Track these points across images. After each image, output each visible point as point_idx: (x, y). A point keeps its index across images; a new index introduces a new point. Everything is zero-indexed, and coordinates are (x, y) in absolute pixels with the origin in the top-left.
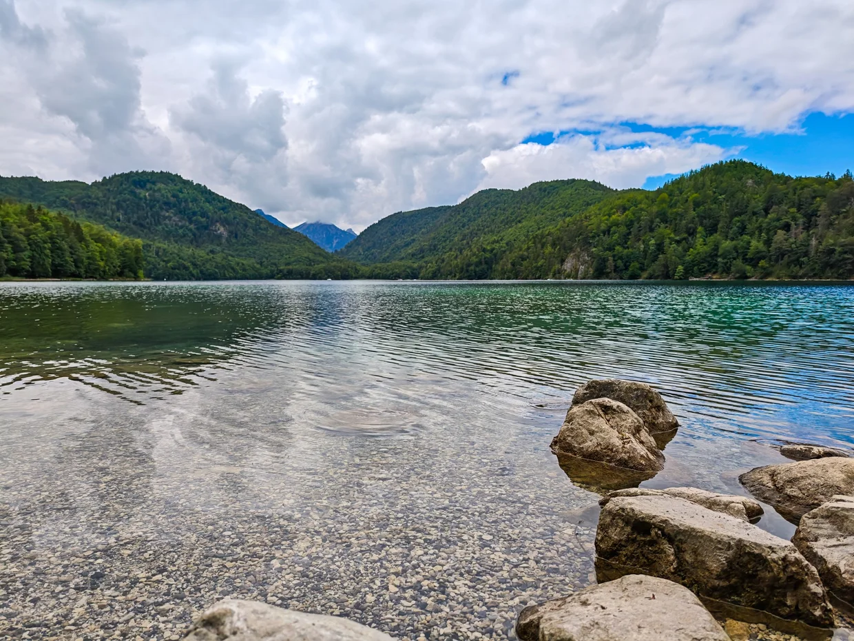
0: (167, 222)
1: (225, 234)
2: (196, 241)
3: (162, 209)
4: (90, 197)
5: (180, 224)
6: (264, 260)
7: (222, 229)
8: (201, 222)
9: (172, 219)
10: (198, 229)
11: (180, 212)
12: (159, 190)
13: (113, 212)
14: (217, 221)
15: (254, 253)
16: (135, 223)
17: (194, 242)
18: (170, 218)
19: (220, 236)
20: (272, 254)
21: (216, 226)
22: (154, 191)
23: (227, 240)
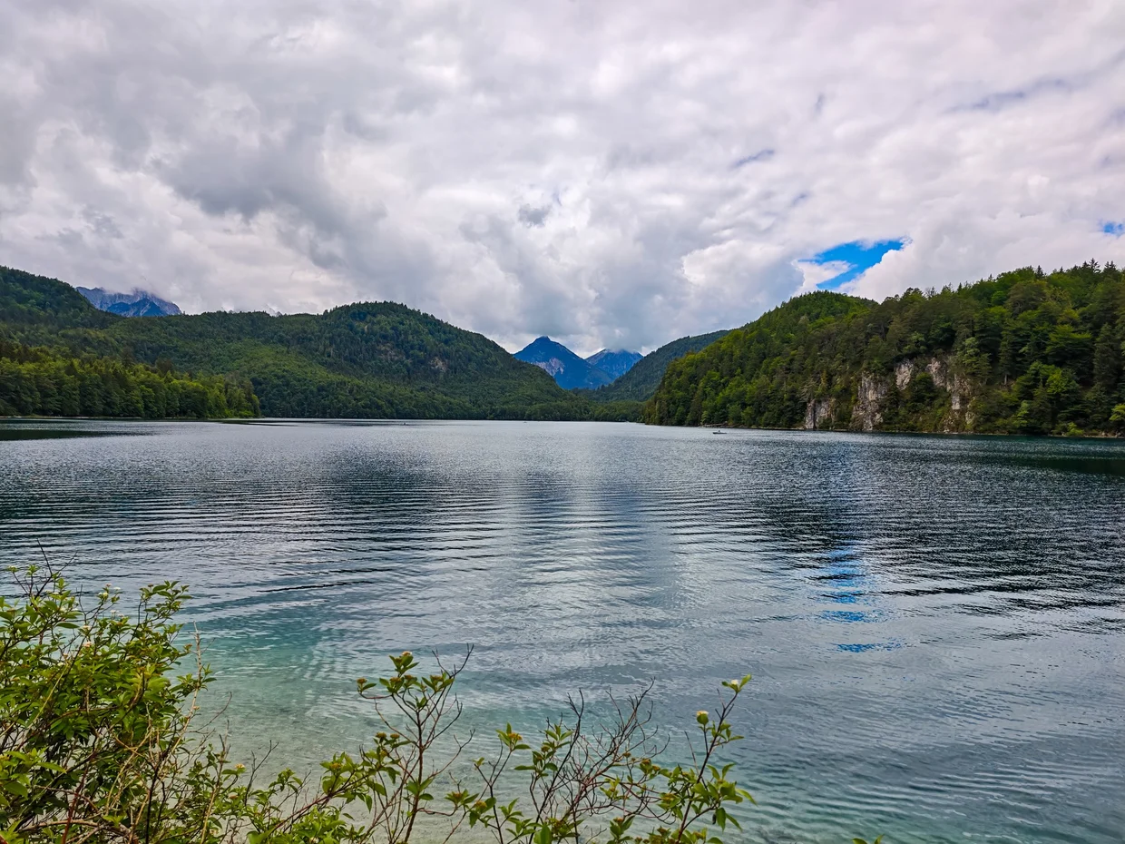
0: (383, 357)
1: (444, 369)
2: (409, 376)
3: (378, 342)
4: (305, 332)
5: (396, 358)
6: (481, 397)
7: (440, 363)
8: (418, 357)
9: (389, 353)
10: (413, 364)
11: (397, 345)
12: (379, 322)
13: (325, 347)
14: (436, 355)
15: (472, 390)
16: (345, 359)
17: (407, 379)
18: (386, 352)
19: (437, 372)
20: (491, 391)
21: (434, 360)
22: (373, 323)
23: (444, 376)
